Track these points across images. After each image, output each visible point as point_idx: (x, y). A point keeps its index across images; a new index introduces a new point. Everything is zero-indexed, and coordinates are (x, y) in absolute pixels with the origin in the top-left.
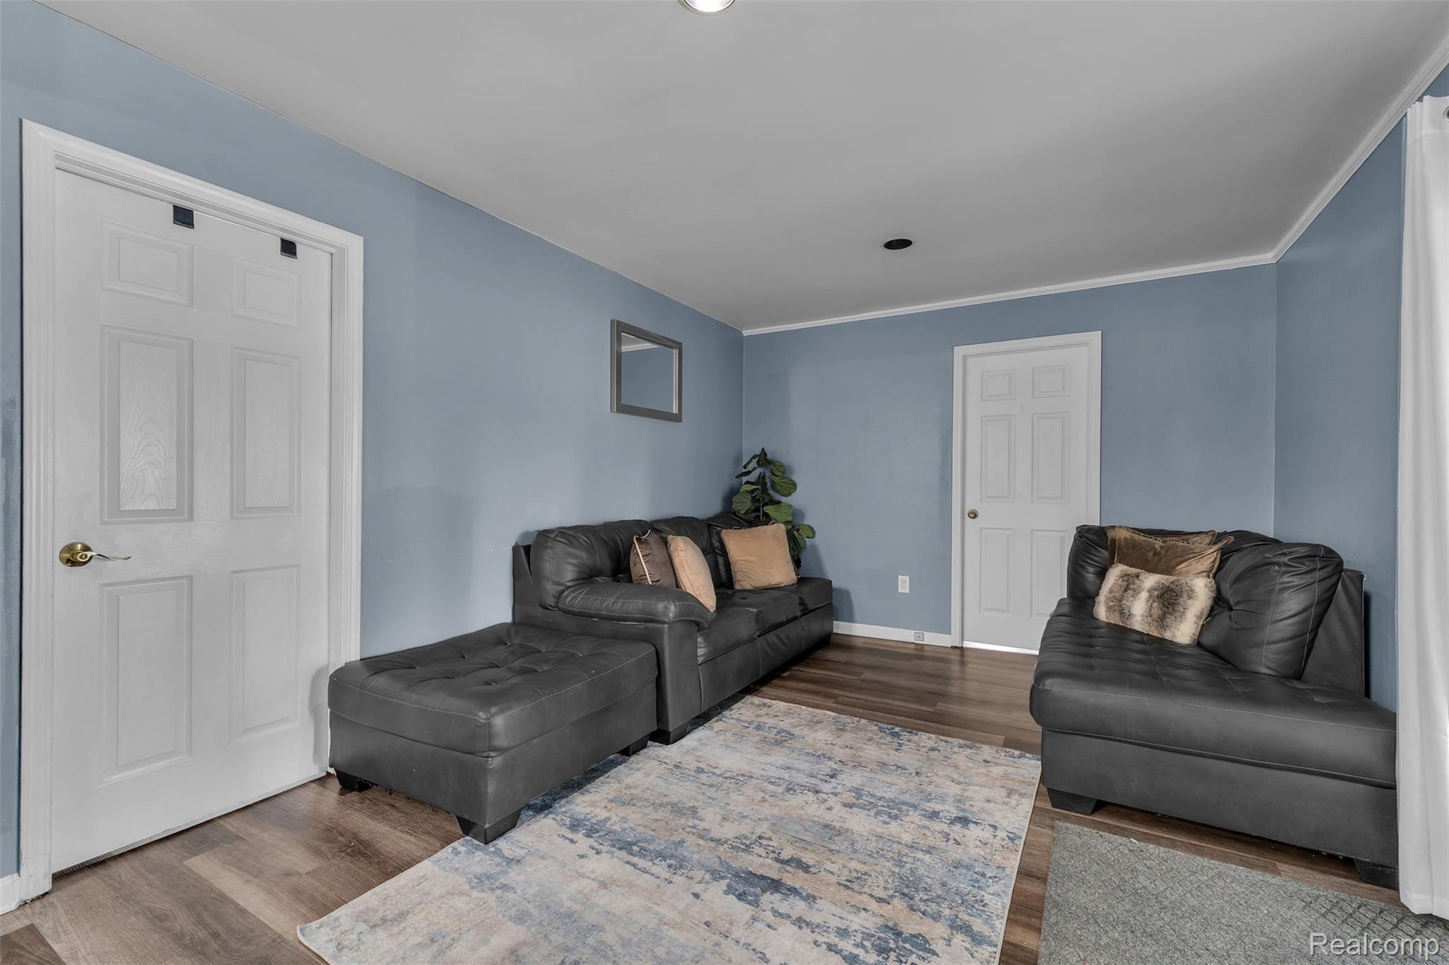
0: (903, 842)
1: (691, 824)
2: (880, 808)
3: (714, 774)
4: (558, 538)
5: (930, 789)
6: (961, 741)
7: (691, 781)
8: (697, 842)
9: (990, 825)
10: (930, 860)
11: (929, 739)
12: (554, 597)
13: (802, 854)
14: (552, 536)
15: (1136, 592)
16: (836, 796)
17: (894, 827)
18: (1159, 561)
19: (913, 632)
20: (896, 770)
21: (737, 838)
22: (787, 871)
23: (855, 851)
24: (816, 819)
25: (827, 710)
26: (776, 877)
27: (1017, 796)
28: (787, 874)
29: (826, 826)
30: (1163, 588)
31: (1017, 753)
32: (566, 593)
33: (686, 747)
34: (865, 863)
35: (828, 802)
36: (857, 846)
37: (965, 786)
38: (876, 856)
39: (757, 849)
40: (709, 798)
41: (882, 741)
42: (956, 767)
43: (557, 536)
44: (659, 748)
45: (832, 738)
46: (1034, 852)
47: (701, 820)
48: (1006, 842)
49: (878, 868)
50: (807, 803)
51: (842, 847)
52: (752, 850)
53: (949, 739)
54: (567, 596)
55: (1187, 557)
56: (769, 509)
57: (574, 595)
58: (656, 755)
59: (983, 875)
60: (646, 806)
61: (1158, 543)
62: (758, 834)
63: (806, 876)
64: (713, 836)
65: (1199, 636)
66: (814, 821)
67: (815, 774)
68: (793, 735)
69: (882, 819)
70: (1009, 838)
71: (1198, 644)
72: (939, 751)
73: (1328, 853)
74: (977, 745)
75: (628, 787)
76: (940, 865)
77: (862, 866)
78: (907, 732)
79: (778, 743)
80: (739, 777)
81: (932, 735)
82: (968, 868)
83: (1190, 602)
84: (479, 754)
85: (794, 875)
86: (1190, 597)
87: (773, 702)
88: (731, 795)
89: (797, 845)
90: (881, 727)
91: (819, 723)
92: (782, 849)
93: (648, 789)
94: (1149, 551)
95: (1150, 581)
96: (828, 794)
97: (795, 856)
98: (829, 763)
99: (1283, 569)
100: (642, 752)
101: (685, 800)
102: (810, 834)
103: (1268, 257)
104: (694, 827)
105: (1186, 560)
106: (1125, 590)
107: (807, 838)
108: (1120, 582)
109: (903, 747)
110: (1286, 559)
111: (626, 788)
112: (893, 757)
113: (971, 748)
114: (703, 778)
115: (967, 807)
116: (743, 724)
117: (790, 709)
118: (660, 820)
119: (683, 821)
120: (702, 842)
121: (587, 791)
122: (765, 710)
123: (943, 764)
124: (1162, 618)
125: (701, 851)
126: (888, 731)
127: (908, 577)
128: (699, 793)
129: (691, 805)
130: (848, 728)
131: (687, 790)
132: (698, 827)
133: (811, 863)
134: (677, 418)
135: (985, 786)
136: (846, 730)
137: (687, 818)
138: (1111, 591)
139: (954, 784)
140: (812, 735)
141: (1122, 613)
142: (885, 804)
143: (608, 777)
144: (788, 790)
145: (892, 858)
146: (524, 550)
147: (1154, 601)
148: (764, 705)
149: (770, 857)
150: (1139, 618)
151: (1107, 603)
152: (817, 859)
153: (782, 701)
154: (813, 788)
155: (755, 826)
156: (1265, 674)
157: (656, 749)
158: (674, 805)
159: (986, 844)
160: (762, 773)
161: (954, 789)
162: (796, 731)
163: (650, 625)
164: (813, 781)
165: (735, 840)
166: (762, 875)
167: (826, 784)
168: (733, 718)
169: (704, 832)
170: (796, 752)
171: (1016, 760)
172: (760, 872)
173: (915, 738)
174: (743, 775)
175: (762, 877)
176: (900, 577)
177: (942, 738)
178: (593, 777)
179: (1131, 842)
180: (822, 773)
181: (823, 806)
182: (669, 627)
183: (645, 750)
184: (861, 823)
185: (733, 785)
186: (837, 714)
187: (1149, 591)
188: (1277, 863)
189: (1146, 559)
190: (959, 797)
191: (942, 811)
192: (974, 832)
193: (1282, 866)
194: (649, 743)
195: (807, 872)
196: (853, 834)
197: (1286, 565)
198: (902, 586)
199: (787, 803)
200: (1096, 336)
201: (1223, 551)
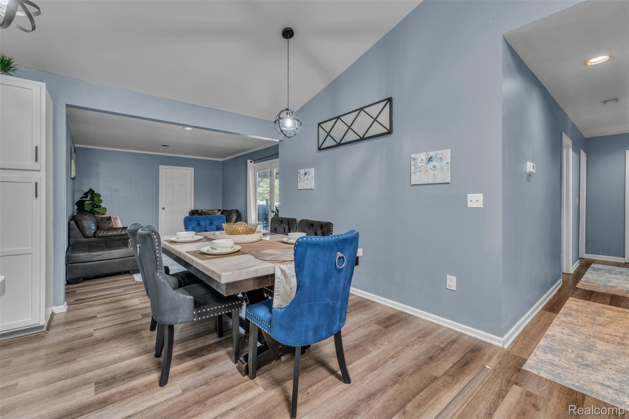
61: (210, 211)
94: (210, 213)
110: (234, 212)
200: (193, 168)
201: (221, 212)
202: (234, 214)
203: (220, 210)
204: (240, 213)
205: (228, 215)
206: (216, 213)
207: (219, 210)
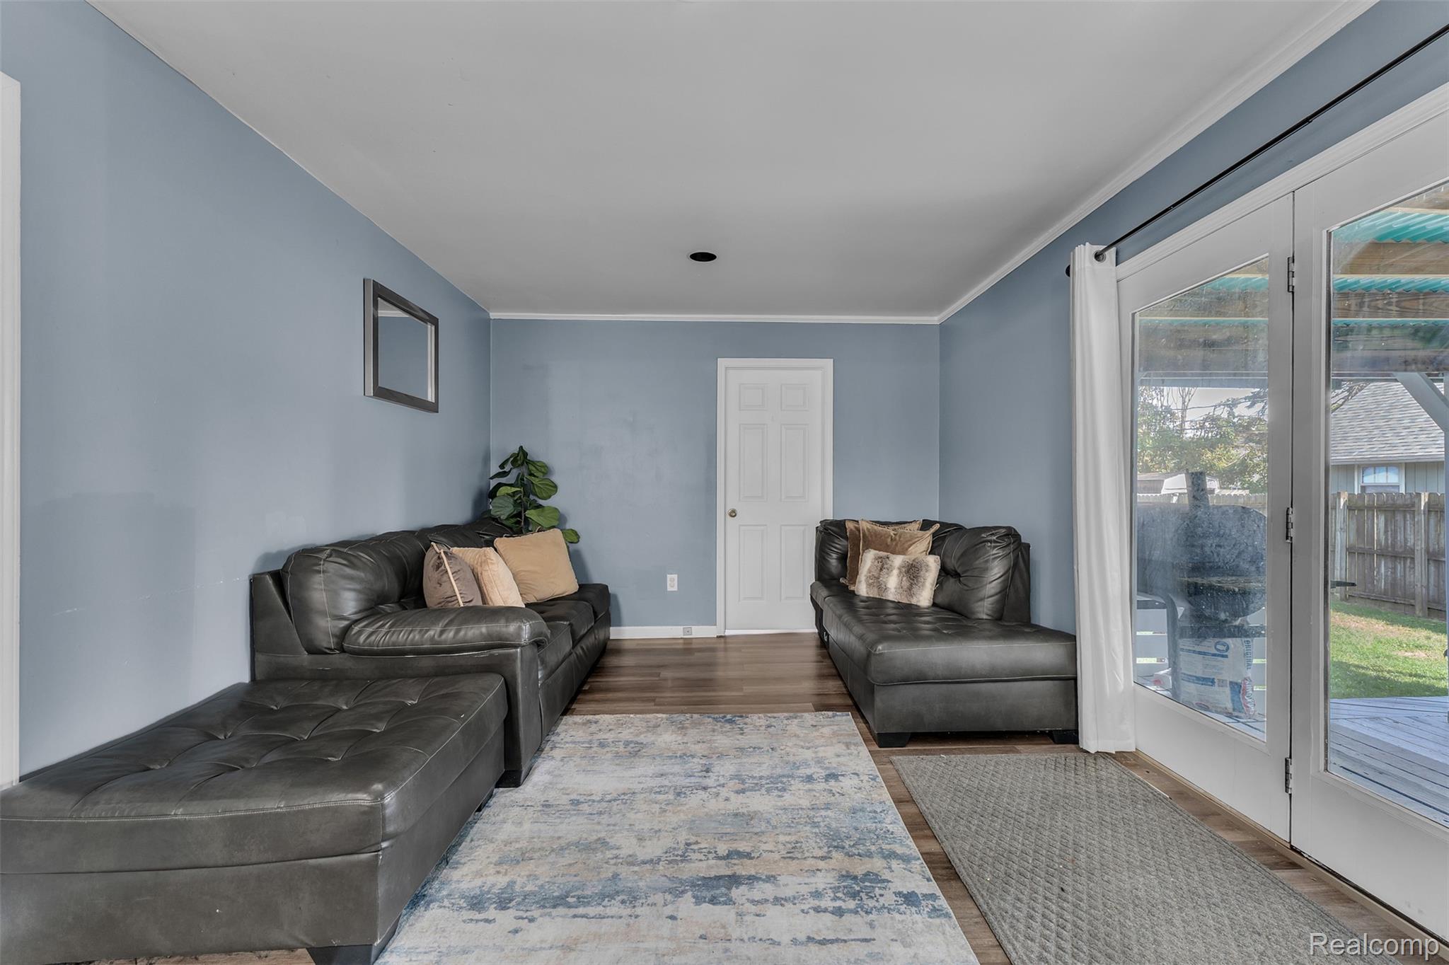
0: (804, 807)
1: (611, 856)
2: (766, 786)
3: (594, 801)
4: (330, 559)
5: (791, 758)
6: (786, 714)
7: (575, 815)
8: (632, 870)
9: (852, 774)
10: (833, 814)
11: (759, 718)
12: (334, 636)
13: (734, 845)
14: (323, 556)
15: (890, 570)
16: (724, 787)
17: (788, 798)
18: (896, 545)
19: (682, 627)
20: (754, 751)
21: (666, 852)
22: (735, 864)
23: (775, 827)
24: (724, 812)
25: (657, 713)
26: (729, 873)
27: (853, 746)
28: (736, 868)
29: (736, 815)
30: (908, 566)
31: (830, 713)
32: (356, 629)
33: (540, 784)
34: (790, 834)
35: (721, 795)
36: (774, 822)
37: (813, 749)
38: (792, 825)
39: (694, 856)
40: (609, 825)
41: (724, 729)
42: (796, 736)
43: (330, 556)
44: (510, 793)
45: (680, 738)
46: (892, 784)
47: (617, 849)
48: (871, 783)
49: (802, 834)
50: (704, 801)
51: (762, 828)
52: (689, 858)
53: (775, 715)
54: (360, 633)
55: (914, 541)
56: (531, 514)
57: (370, 630)
58: (512, 801)
59: (875, 812)
60: (546, 855)
61: (890, 531)
62: (684, 842)
63: (753, 862)
64: (642, 858)
65: (933, 599)
66: (722, 814)
67: (691, 774)
68: (642, 743)
69: (775, 794)
70: (872, 779)
71: (934, 605)
72: (775, 726)
73: (1041, 731)
74: (799, 714)
75: (507, 843)
76: (842, 815)
77: (790, 837)
78: (739, 717)
79: (635, 754)
80: (622, 797)
81: (760, 715)
82: (863, 810)
83: (927, 574)
84: (363, 851)
85: (742, 865)
86: (927, 571)
87: (597, 717)
88: (628, 815)
89: (725, 839)
90: (714, 718)
91: (657, 727)
92: (716, 848)
93: (533, 838)
94: (888, 537)
95: (898, 560)
96: (715, 787)
97: (731, 849)
98: (695, 760)
99: (993, 544)
100: (491, 802)
101: (585, 836)
102: (727, 826)
103: (935, 320)
104: (617, 857)
105: (914, 543)
106: (881, 570)
107: (728, 830)
108: (876, 563)
109: (745, 731)
110: (995, 538)
111: (505, 846)
112: (743, 741)
113: (796, 718)
114: (585, 807)
115: (827, 765)
116: (584, 745)
117: (620, 720)
118: (574, 863)
119: (599, 855)
120: (636, 868)
121: (458, 863)
122: (594, 728)
123: (785, 737)
124: (910, 588)
125: (642, 876)
126: (723, 720)
127: (676, 576)
128: (594, 824)
129: (595, 838)
130: (688, 725)
131: (578, 825)
132: (621, 856)
133: (748, 850)
134: (433, 408)
135: (827, 746)
136: (687, 728)
137: (602, 851)
138: (869, 571)
139: (805, 750)
140: (659, 740)
141: (879, 588)
142: (768, 781)
143: (472, 840)
144: (679, 794)
145: (806, 822)
146: (272, 578)
147: (904, 576)
148: (589, 722)
149: (711, 858)
150: (893, 590)
151: (867, 581)
152: (751, 844)
153: (607, 714)
154: (699, 786)
155: (674, 836)
156: (986, 619)
157: (507, 795)
158: (577, 844)
159: (860, 789)
160: (642, 786)
161: (808, 754)
162: (642, 738)
163: (496, 652)
164: (693, 780)
165: (666, 855)
166: (716, 876)
167: (707, 779)
168: (567, 743)
169: (630, 859)
170: (658, 758)
171: (832, 719)
172: (713, 874)
173: (748, 720)
174: (624, 794)
175: (718, 878)
176: (668, 576)
177: (769, 715)
178: (454, 846)
179: (941, 757)
180: (696, 770)
181: (720, 799)
182: (521, 651)
183: (494, 800)
184: (759, 802)
185: (623, 806)
186: (668, 715)
187: (899, 569)
188: (1016, 746)
189: (887, 544)
190: (816, 759)
191: (814, 773)
192: (847, 783)
193: (1019, 747)
194: (495, 790)
195: (752, 858)
196: (762, 814)
197: (995, 542)
198: (670, 584)
199: (687, 806)
200: (829, 363)
201: (934, 535)
202: (995, 552)
203: (933, 523)
204: (1028, 546)
205: (963, 555)
206: (912, 537)
207: (926, 525)
